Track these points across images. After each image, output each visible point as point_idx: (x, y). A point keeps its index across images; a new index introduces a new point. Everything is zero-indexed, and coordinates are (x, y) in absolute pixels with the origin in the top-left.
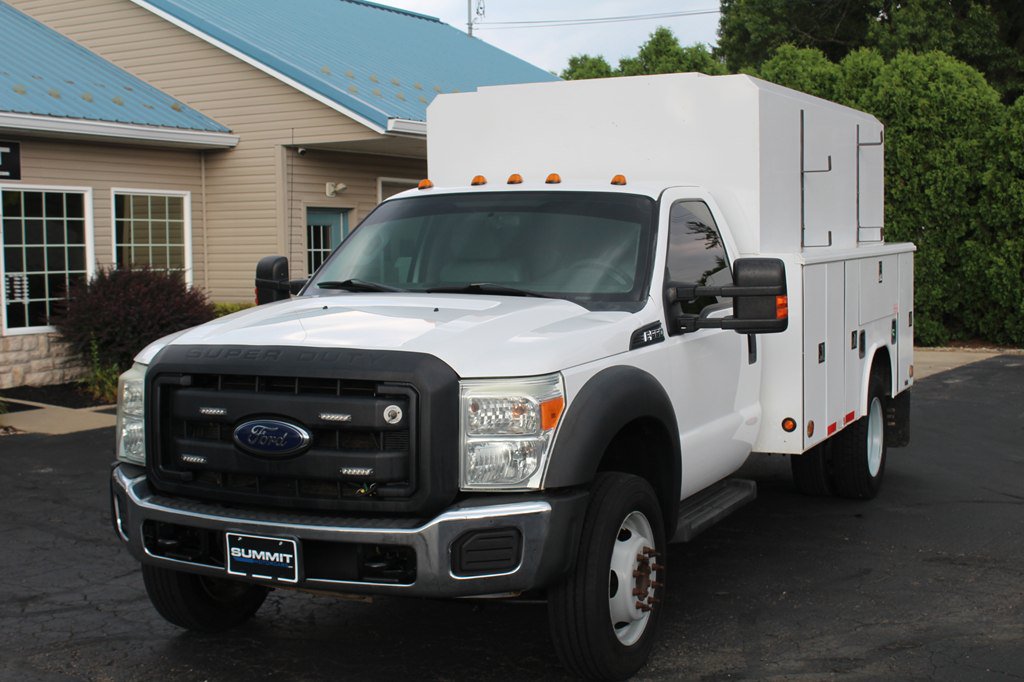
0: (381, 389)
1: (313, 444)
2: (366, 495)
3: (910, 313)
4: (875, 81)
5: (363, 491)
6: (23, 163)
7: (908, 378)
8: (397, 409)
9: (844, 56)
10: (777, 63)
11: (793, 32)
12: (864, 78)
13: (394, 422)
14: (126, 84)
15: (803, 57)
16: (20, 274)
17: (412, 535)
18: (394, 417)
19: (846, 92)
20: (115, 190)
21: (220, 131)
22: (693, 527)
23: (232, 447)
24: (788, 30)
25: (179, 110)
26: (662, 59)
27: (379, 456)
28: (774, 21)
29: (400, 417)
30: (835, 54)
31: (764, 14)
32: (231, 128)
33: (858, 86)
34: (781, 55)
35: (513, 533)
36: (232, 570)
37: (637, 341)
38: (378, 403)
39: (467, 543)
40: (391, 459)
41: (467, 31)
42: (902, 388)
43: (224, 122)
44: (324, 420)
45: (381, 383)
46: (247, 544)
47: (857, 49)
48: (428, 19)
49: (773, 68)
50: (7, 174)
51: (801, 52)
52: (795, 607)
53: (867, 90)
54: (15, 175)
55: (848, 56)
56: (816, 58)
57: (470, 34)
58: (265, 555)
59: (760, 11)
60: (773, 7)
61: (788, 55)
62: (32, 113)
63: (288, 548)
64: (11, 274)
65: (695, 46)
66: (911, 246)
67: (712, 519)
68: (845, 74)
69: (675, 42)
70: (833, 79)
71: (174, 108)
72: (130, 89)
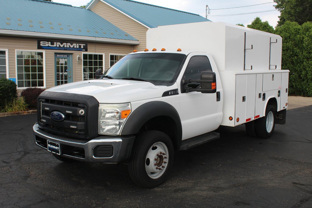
0: (79, 105)
1: (65, 119)
2: (78, 133)
3: (287, 89)
4: (310, 30)
5: (77, 132)
6: (88, 48)
7: (285, 106)
8: (83, 111)
9: (303, 24)
10: (285, 26)
11: (297, 19)
12: (308, 29)
13: (82, 114)
14: (116, 30)
15: (292, 24)
16: (87, 73)
17: (84, 145)
18: (82, 112)
19: (302, 33)
20: (110, 54)
21: (135, 40)
22: (189, 146)
23: (50, 118)
24: (295, 18)
25: (127, 36)
26: (257, 25)
27: (79, 123)
28: (291, 16)
29: (84, 113)
30: (301, 24)
31: (289, 14)
32: (138, 40)
33: (306, 31)
34: (286, 24)
35: (111, 147)
36: (49, 150)
37: (166, 94)
38: (78, 109)
39: (98, 148)
40: (81, 124)
41: (206, 18)
42: (282, 109)
43: (137, 38)
44: (67, 113)
45: (79, 103)
46: (51, 144)
47: (306, 22)
48: (196, 15)
49: (284, 27)
50: (84, 50)
51: (291, 23)
52: (220, 170)
53: (308, 32)
54: (86, 50)
55: (304, 24)
56: (296, 24)
57: (206, 19)
58: (54, 147)
59: (288, 14)
60: (291, 13)
61: (288, 24)
62: (89, 36)
63: (58, 146)
64: (85, 73)
65: (265, 21)
66: (288, 71)
67: (198, 144)
68: (302, 28)
69: (260, 21)
70: (299, 30)
71: (126, 35)
72: (116, 31)
